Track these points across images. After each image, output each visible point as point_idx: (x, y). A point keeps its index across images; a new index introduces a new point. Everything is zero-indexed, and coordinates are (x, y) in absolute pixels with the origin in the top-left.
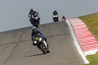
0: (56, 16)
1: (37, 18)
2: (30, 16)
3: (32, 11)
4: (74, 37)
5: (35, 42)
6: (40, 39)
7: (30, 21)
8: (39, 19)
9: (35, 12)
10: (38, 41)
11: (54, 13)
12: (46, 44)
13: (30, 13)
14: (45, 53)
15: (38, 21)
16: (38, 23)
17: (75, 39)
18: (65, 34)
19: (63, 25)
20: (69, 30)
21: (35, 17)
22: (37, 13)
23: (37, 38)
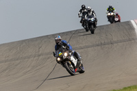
0: (112, 14)
1: (92, 19)
2: (81, 15)
3: (83, 8)
6: (66, 54)
7: (81, 22)
8: (96, 20)
10: (61, 58)
11: (109, 9)
12: (75, 61)
13: (81, 11)
14: (72, 75)
15: (94, 23)
16: (95, 26)
19: (126, 27)
21: (90, 17)
23: (60, 54)
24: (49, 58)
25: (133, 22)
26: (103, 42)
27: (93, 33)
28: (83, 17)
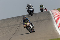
0: (42, 8)
1: (32, 10)
2: (27, 8)
4: (54, 21)
5: (25, 26)
9: (31, 6)
12: (32, 27)
17: (55, 22)
18: (49, 19)
20: (51, 17)
22: (32, 7)
24: (13, 27)
25: (50, 11)
26: (37, 20)
27: (32, 16)
28: (28, 9)
